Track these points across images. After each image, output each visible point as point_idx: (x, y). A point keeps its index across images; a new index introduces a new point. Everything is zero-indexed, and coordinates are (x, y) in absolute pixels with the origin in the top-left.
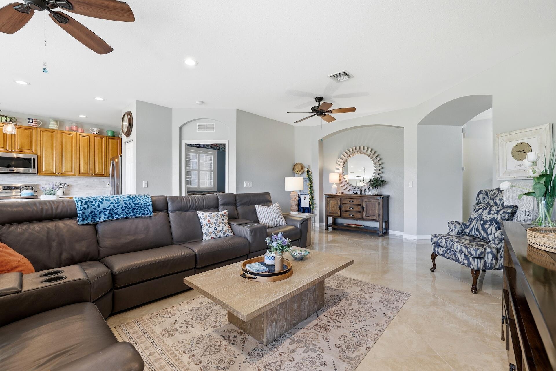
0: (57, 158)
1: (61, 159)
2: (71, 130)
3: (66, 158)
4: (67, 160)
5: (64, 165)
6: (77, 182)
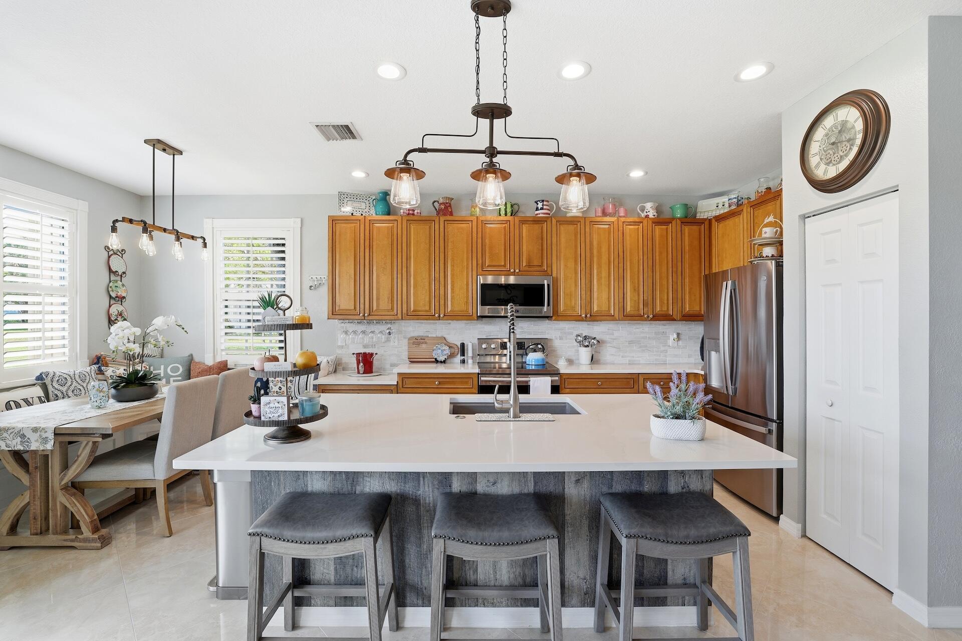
0: (583, 281)
1: (591, 282)
2: (604, 213)
3: (599, 279)
4: (601, 284)
5: (595, 295)
6: (613, 335)
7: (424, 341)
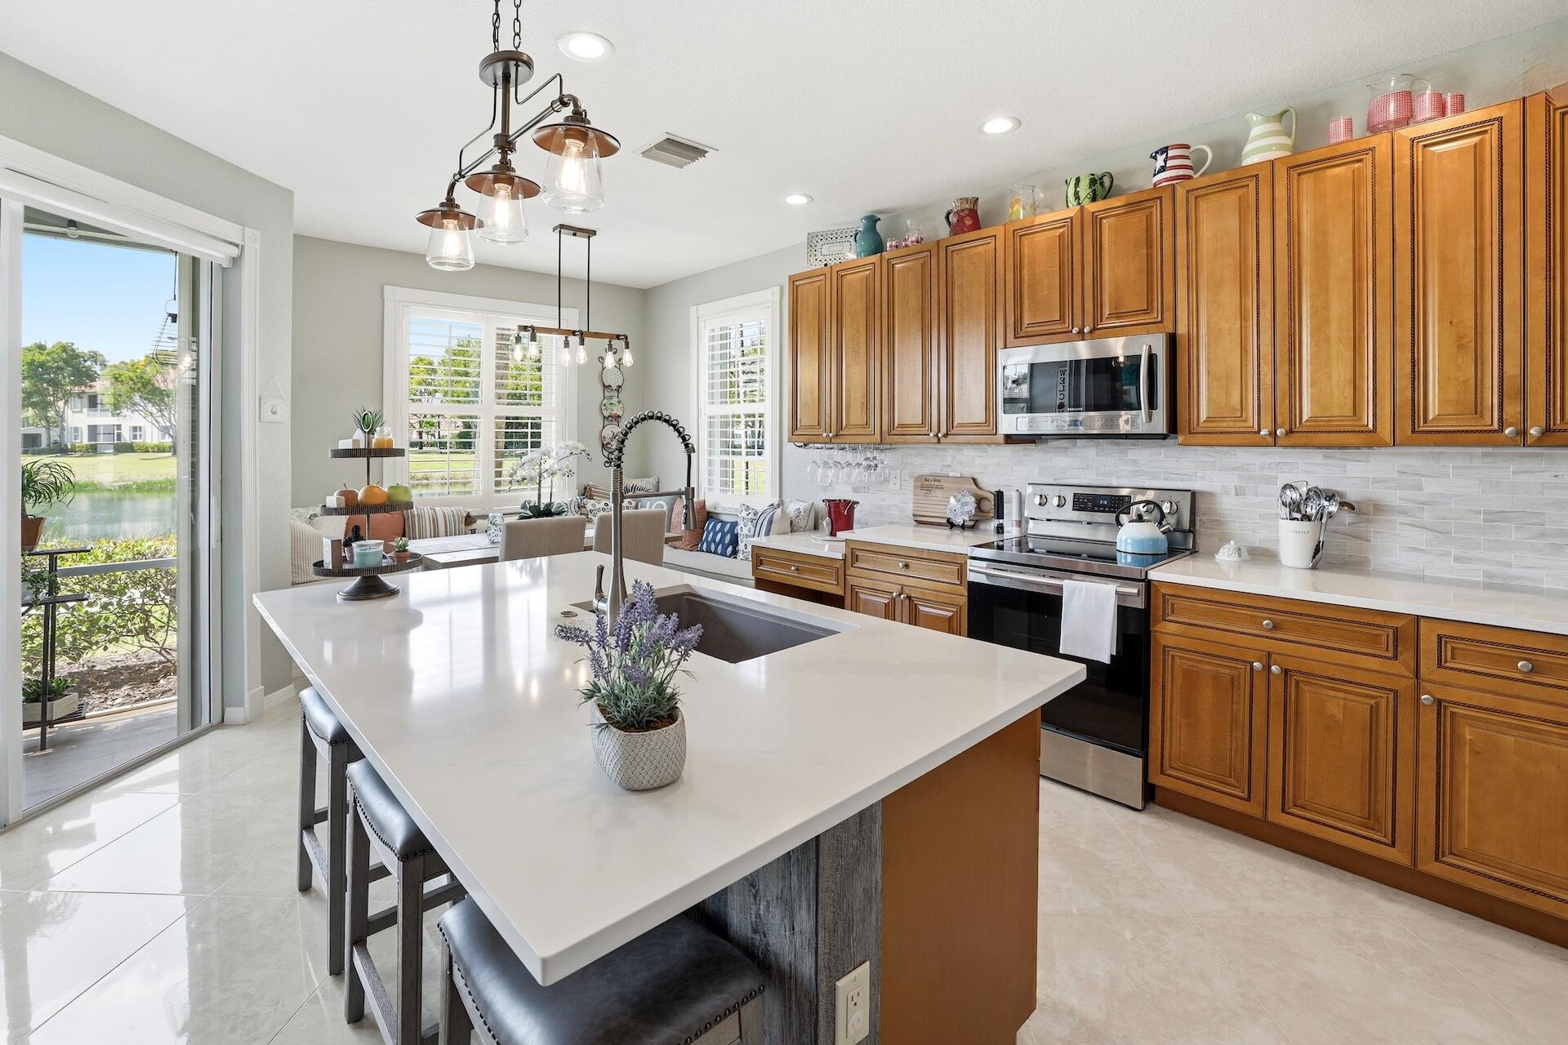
0: (1266, 337)
1: (1291, 337)
2: (1368, 129)
3: (1319, 331)
4: (1328, 339)
5: (1306, 373)
7: (938, 483)
